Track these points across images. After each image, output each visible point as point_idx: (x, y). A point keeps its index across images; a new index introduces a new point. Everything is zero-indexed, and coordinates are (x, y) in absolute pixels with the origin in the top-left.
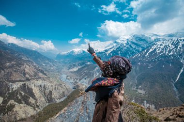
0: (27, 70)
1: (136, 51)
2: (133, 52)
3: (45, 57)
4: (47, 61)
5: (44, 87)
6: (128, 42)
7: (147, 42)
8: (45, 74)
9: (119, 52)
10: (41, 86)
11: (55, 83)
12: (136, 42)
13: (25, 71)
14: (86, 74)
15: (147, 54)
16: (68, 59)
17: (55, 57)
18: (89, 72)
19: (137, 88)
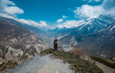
0: (33, 38)
1: (102, 27)
2: (99, 28)
3: (42, 31)
4: (43, 33)
5: (42, 48)
6: (95, 20)
7: (112, 20)
8: (42, 41)
9: (88, 28)
10: (40, 47)
11: (47, 46)
12: (102, 20)
13: (32, 38)
14: (65, 42)
15: (111, 29)
16: (54, 32)
17: (47, 31)
18: (67, 41)
19: (100, 53)
